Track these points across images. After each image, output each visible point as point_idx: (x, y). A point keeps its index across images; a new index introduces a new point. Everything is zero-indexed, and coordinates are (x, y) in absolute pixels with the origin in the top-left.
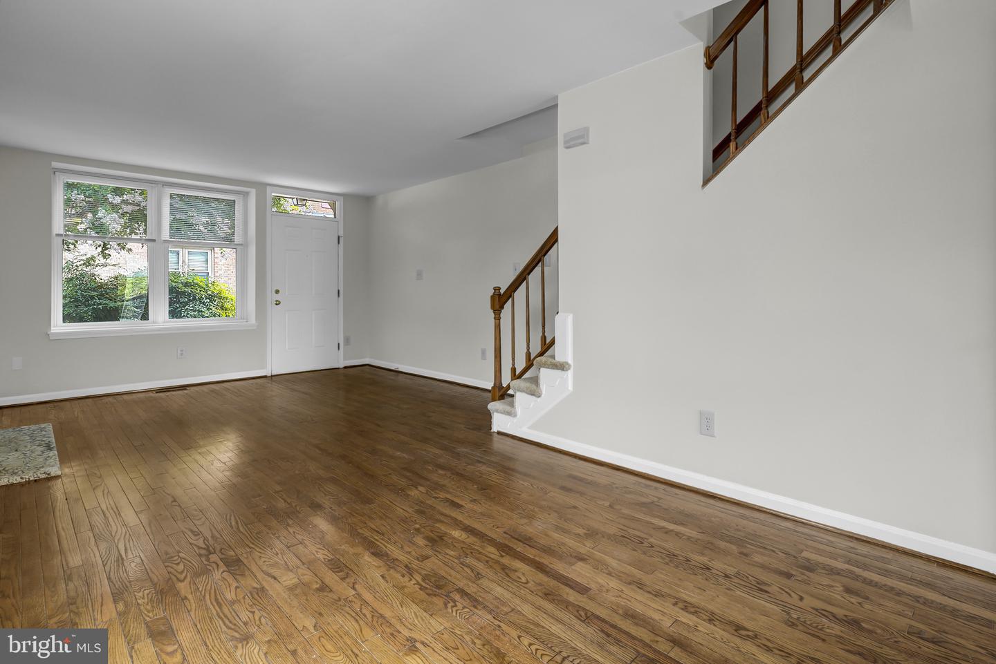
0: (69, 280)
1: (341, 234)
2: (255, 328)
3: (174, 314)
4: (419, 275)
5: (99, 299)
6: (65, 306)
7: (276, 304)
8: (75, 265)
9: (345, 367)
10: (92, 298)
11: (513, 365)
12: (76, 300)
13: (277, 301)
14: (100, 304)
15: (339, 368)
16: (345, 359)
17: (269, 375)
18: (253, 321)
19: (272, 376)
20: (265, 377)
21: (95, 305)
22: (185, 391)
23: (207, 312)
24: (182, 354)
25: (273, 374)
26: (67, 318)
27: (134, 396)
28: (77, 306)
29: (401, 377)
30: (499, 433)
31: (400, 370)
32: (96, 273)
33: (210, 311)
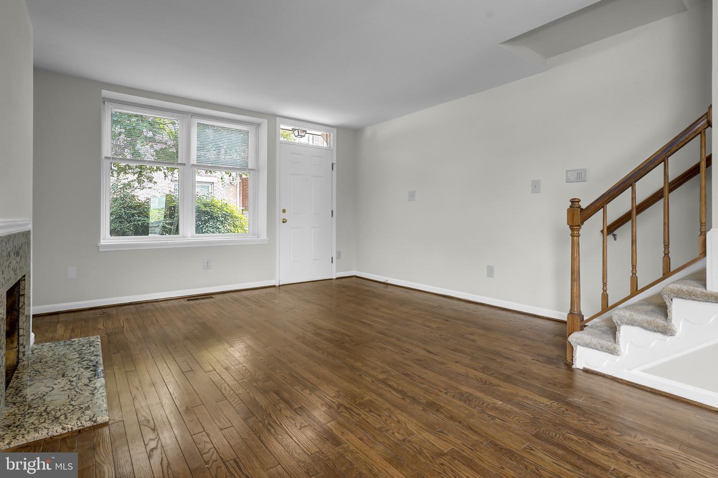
0: (115, 200)
1: (335, 162)
2: (266, 243)
3: (199, 230)
4: (412, 196)
5: (139, 216)
6: (111, 222)
7: (284, 222)
8: (119, 187)
9: (337, 278)
10: (133, 215)
11: (605, 291)
12: (120, 217)
13: (284, 219)
14: (140, 220)
15: (332, 279)
16: (337, 271)
17: (277, 285)
18: (264, 236)
19: (279, 286)
20: (274, 286)
21: (135, 221)
22: (212, 300)
23: (223, 229)
24: (207, 266)
25: (280, 284)
26: (113, 232)
27: (170, 303)
28: (120, 222)
29: (390, 289)
30: (586, 371)
31: (389, 282)
32: (136, 194)
33: (226, 228)
